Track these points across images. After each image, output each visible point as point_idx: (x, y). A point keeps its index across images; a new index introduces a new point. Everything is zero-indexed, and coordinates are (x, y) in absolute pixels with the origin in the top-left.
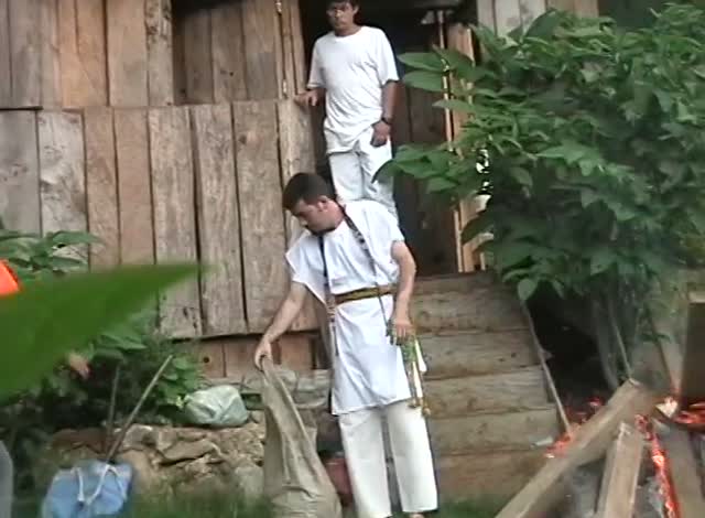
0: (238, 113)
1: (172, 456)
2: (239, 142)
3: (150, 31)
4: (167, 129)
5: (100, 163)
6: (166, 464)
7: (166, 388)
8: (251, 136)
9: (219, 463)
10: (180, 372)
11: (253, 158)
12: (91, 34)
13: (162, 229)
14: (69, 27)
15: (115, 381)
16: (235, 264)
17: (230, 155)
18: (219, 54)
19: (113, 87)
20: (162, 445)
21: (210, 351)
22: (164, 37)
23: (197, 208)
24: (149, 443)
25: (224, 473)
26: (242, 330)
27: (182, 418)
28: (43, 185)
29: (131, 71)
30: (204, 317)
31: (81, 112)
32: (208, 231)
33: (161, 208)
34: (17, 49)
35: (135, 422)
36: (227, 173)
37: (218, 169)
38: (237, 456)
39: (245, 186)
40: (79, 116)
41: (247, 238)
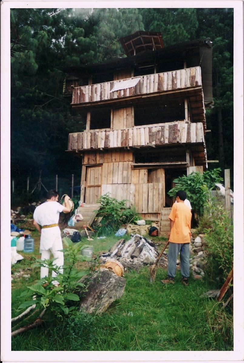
0: (154, 185)
1: (133, 229)
2: (154, 188)
3: (145, 174)
4: (145, 186)
5: (137, 190)
6: (132, 229)
7: (134, 220)
8: (155, 187)
9: (139, 230)
10: (137, 218)
11: (155, 190)
12: (138, 175)
13: (144, 199)
14: (135, 174)
15: (129, 218)
16: (152, 204)
17: (152, 190)
18: (154, 177)
19: (140, 181)
20: (132, 227)
21: (149, 215)
22: (146, 175)
23: (148, 196)
24: (130, 227)
25: (139, 231)
26: (152, 212)
27: (136, 224)
28: (130, 193)
29: (142, 179)
30: (148, 210)
31: (135, 184)
32: (149, 200)
33: (144, 196)
34: (128, 176)
35: (129, 224)
36: (152, 192)
37: (151, 192)
38: (141, 229)
39: (154, 194)
40: (135, 185)
41: (154, 201)
